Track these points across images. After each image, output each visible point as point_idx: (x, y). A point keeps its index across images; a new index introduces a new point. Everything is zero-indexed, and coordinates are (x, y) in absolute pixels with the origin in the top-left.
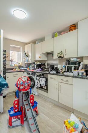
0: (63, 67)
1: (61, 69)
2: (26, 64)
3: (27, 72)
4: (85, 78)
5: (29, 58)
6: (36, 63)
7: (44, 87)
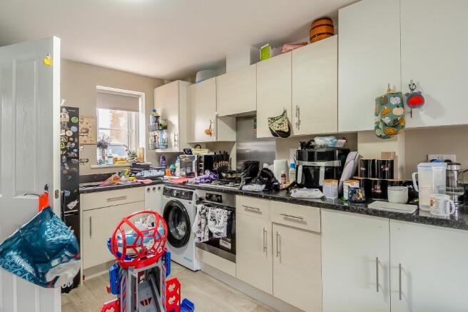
0: (289, 165)
1: (284, 176)
2: (159, 155)
3: (162, 186)
4: (359, 212)
5: (169, 133)
6: (195, 152)
7: (222, 243)
